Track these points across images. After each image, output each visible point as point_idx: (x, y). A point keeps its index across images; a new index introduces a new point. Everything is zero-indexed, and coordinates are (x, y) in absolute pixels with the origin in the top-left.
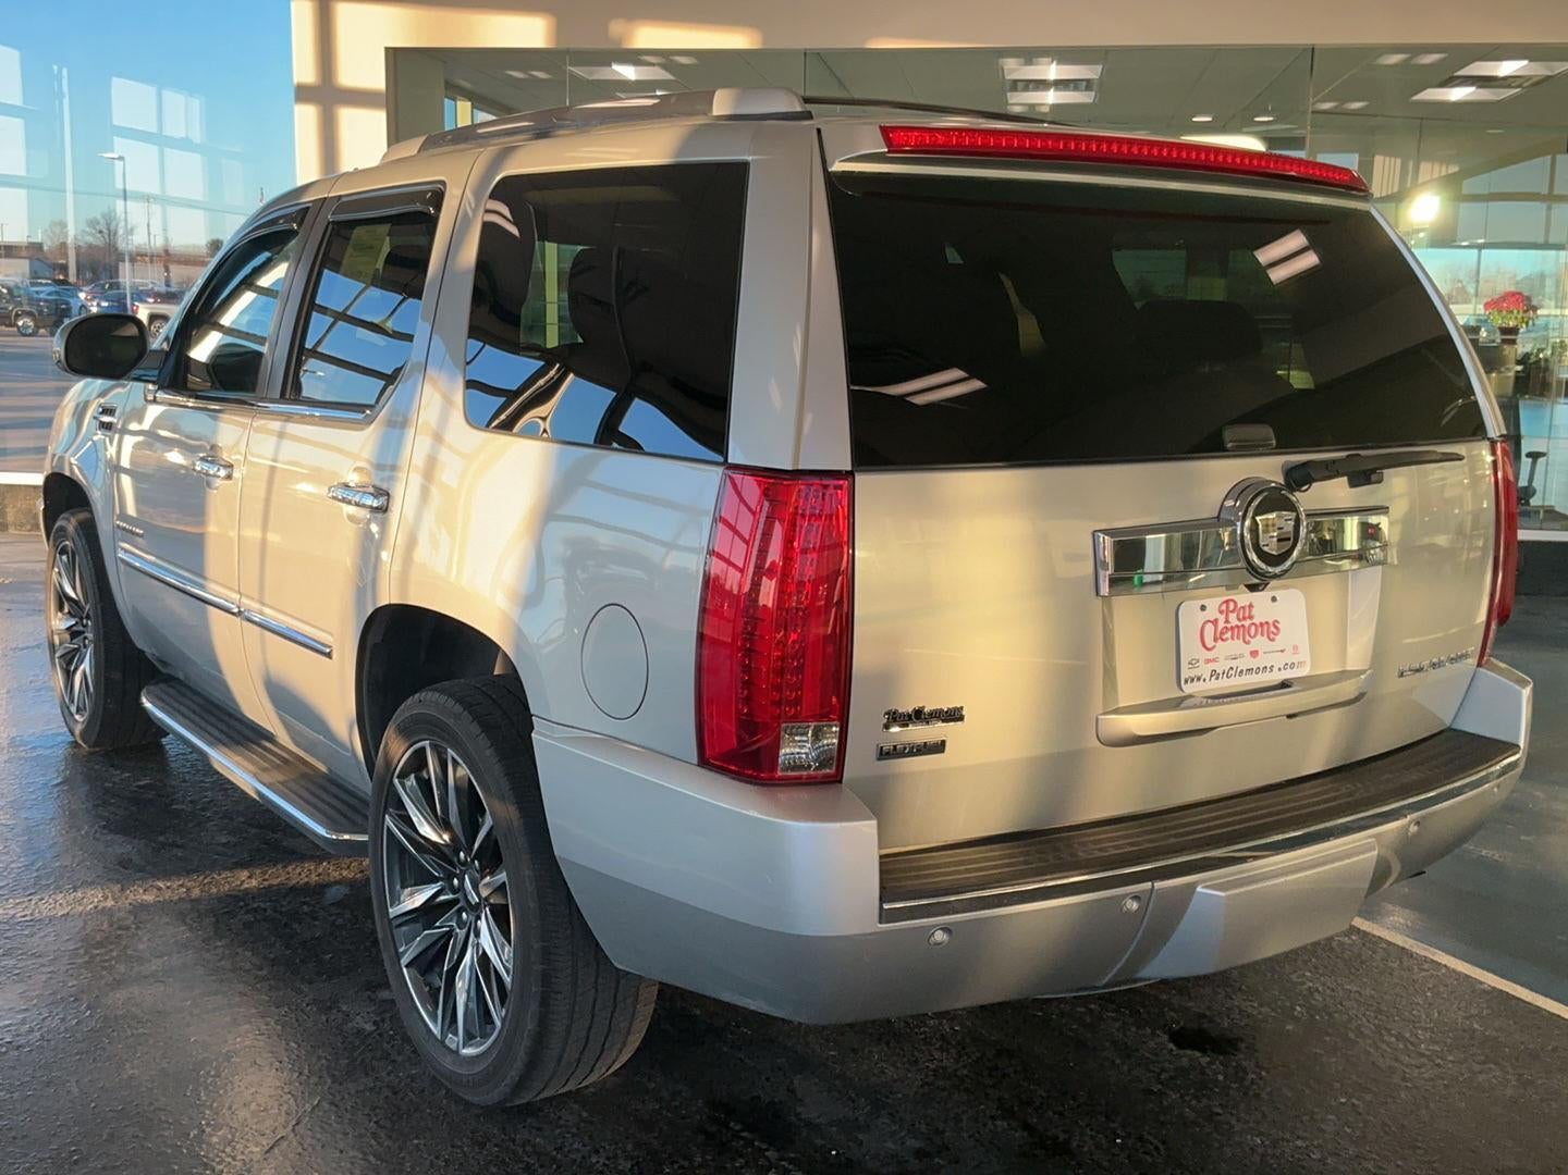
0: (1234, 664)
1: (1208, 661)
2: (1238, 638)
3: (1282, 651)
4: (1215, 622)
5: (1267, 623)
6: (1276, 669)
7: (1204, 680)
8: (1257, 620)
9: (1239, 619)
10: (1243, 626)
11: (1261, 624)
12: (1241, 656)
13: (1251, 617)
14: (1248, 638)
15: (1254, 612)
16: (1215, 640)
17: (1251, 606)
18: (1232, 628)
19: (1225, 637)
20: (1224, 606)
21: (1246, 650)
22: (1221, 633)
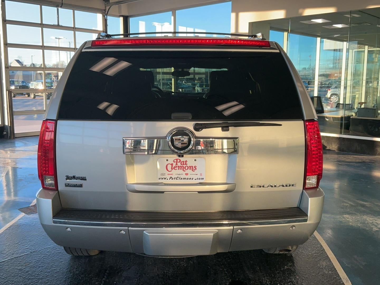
0: (179, 176)
1: (169, 174)
2: (181, 169)
3: (196, 174)
4: (172, 164)
5: (192, 166)
6: (194, 179)
7: (167, 179)
8: (188, 165)
9: (181, 164)
10: (183, 166)
11: (190, 167)
12: (182, 174)
13: (186, 164)
14: (184, 170)
15: (187, 163)
16: (172, 169)
17: (186, 161)
18: (179, 167)
19: (175, 169)
20: (176, 161)
21: (184, 173)
22: (174, 167)
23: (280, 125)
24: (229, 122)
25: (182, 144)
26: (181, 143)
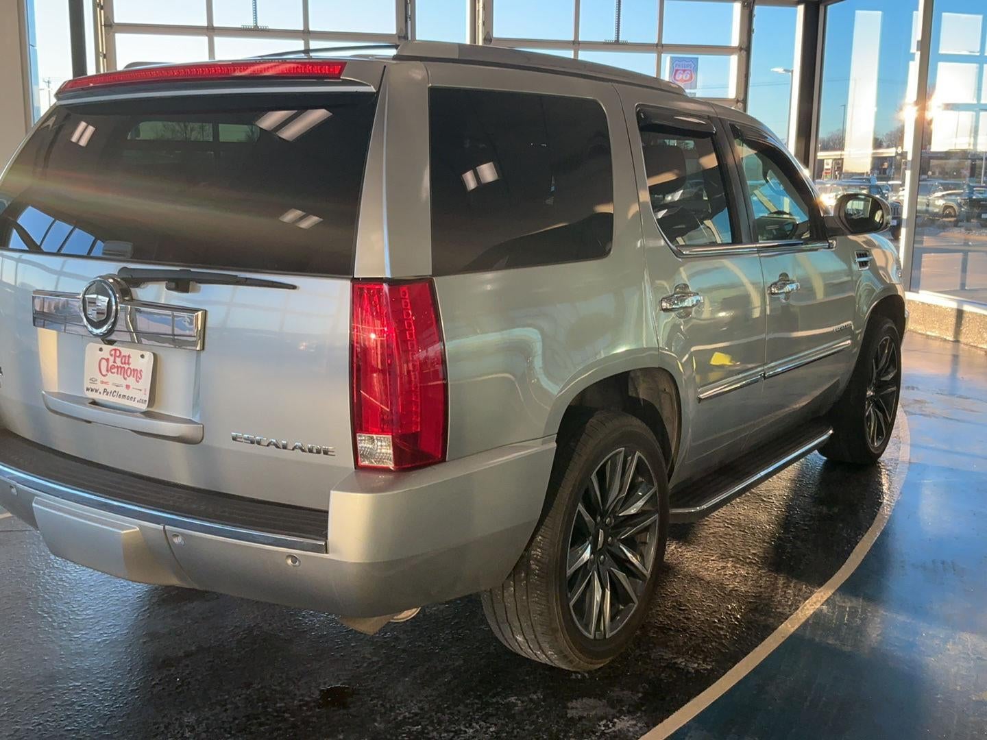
0: (116, 389)
1: (102, 382)
2: (120, 374)
3: (141, 390)
4: (107, 360)
5: (137, 370)
6: (137, 400)
7: (100, 393)
8: (132, 367)
9: (122, 363)
10: (124, 368)
11: (134, 370)
12: (121, 386)
13: (129, 364)
14: (125, 376)
15: (131, 360)
16: (107, 371)
17: (129, 356)
18: (118, 367)
19: (113, 371)
20: (113, 352)
21: (124, 383)
22: (111, 368)
23: (294, 287)
24: (192, 270)
25: (98, 313)
26: (95, 312)
